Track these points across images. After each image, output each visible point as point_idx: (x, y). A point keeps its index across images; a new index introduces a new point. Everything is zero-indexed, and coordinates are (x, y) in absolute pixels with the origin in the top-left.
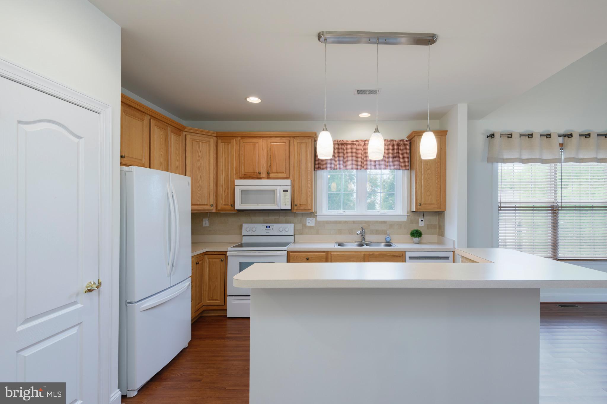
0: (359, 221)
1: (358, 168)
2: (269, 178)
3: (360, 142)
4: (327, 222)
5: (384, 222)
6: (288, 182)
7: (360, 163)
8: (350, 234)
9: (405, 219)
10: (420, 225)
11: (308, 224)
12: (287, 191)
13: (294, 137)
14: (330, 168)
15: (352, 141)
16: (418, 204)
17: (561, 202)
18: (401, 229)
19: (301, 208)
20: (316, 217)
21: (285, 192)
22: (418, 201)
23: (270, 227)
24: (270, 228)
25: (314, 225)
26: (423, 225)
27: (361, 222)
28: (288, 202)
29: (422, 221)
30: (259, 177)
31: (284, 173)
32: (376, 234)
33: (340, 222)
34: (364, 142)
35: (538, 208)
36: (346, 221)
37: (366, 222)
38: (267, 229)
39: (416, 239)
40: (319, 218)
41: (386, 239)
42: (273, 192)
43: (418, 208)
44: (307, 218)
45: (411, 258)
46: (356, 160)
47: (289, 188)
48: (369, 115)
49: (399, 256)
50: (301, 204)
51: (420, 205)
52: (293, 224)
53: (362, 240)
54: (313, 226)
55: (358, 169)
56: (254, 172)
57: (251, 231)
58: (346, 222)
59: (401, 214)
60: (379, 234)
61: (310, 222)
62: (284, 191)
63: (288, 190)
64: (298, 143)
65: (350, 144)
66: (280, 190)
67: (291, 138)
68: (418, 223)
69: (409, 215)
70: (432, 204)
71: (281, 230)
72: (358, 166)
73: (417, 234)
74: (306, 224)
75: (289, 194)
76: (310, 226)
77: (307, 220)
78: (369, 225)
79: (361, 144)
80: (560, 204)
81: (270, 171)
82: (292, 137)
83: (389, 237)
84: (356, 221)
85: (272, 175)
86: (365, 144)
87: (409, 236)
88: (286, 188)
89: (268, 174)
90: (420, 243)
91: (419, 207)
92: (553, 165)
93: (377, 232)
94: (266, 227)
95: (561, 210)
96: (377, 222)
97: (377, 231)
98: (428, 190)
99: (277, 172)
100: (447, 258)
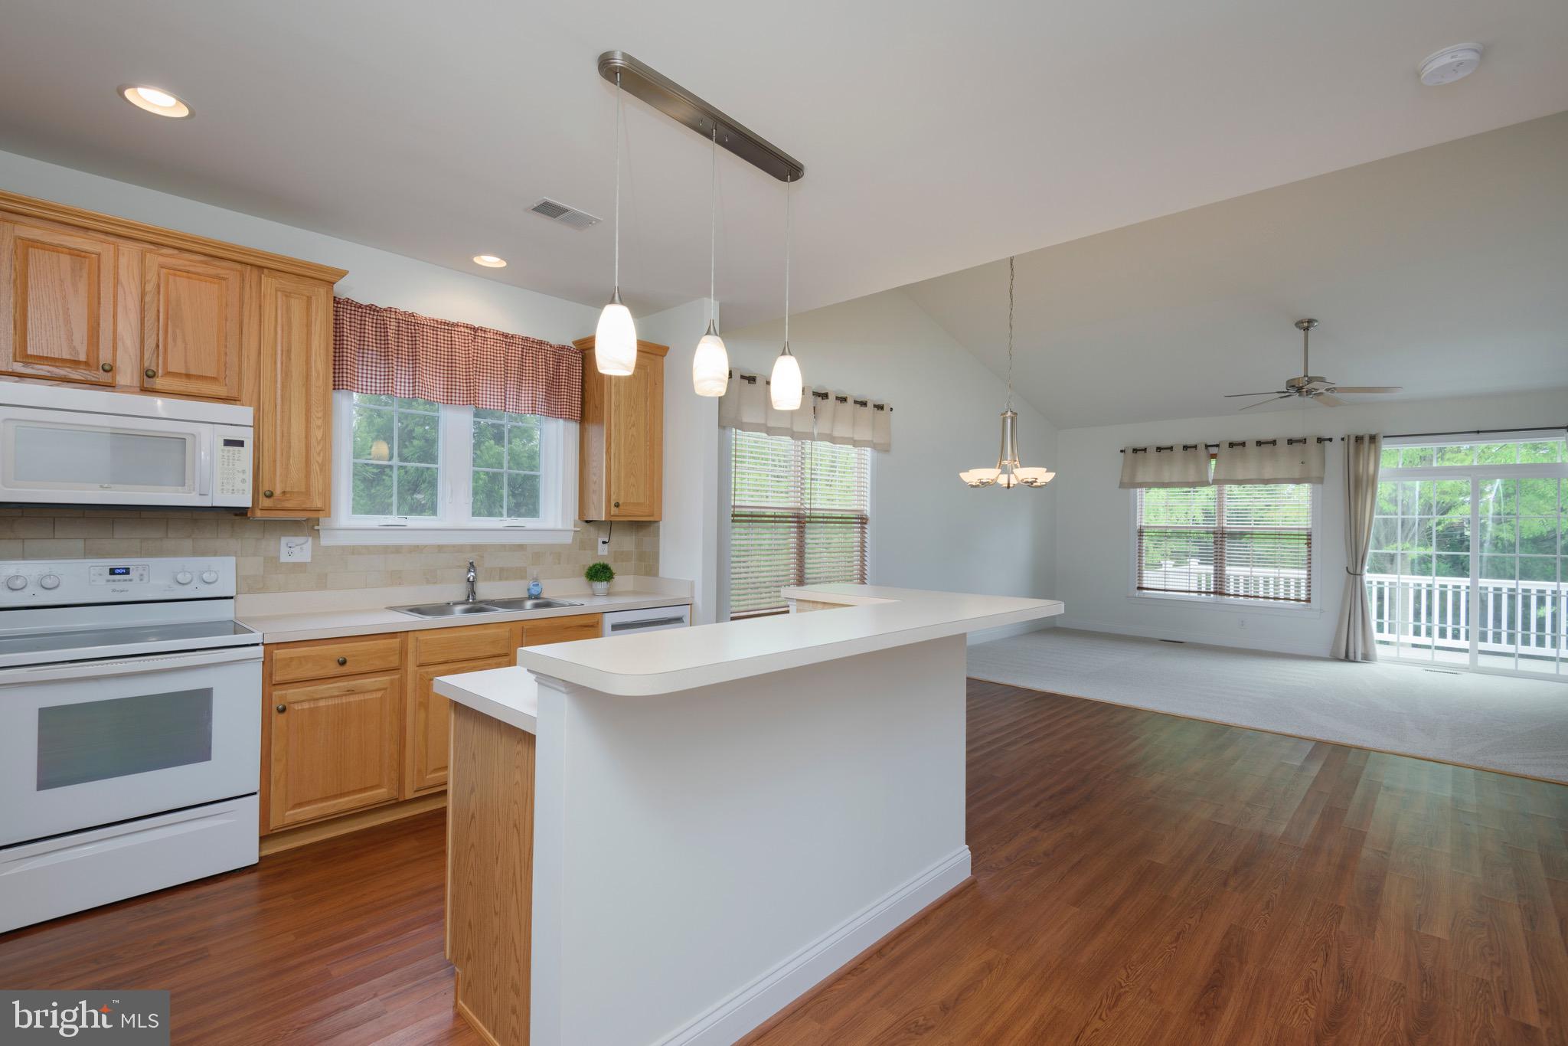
0: (454, 546)
1: (457, 399)
3: (462, 329)
4: (355, 550)
5: (521, 547)
6: (244, 414)
7: (462, 388)
8: (428, 582)
9: (568, 539)
10: (600, 553)
11: (284, 558)
12: (241, 444)
13: (260, 268)
14: (369, 388)
16: (613, 503)
17: (811, 509)
18: (559, 563)
19: (288, 505)
21: (231, 448)
22: (613, 496)
23: (127, 569)
24: (127, 573)
25: (309, 560)
26: (606, 553)
27: (459, 549)
28: (243, 481)
29: (604, 542)
30: (102, 382)
31: (217, 382)
32: (502, 579)
33: (397, 549)
34: (473, 333)
37: (474, 548)
39: (601, 586)
40: (330, 539)
41: (529, 590)
42: (181, 442)
43: (612, 513)
44: (284, 539)
45: (616, 627)
46: (451, 378)
47: (247, 435)
48: (504, 264)
49: (592, 626)
50: (288, 489)
51: (617, 505)
52: (234, 558)
53: (469, 596)
54: (305, 564)
55: (457, 402)
56: (77, 362)
57: (32, 590)
58: (416, 549)
59: (560, 527)
60: (507, 579)
61: (296, 550)
62: (228, 443)
63: (243, 442)
64: (277, 290)
65: (433, 328)
66: (213, 437)
67: (249, 268)
68: (595, 548)
69: (578, 529)
70: (638, 504)
71: (188, 581)
72: (457, 395)
73: (600, 573)
74: (278, 558)
75: (247, 452)
76: (295, 564)
77: (285, 544)
79: (466, 334)
80: (809, 511)
81: (154, 369)
82: (254, 266)
83: (537, 585)
84: (447, 546)
85: (165, 382)
86: (475, 338)
87: (584, 579)
88: (234, 434)
89: (146, 374)
90: (608, 594)
91: (614, 510)
92: (800, 443)
93: (503, 574)
94: (112, 572)
95: (810, 522)
96: (503, 547)
97: (502, 570)
98: (632, 473)
99: (188, 376)
100: (680, 620)
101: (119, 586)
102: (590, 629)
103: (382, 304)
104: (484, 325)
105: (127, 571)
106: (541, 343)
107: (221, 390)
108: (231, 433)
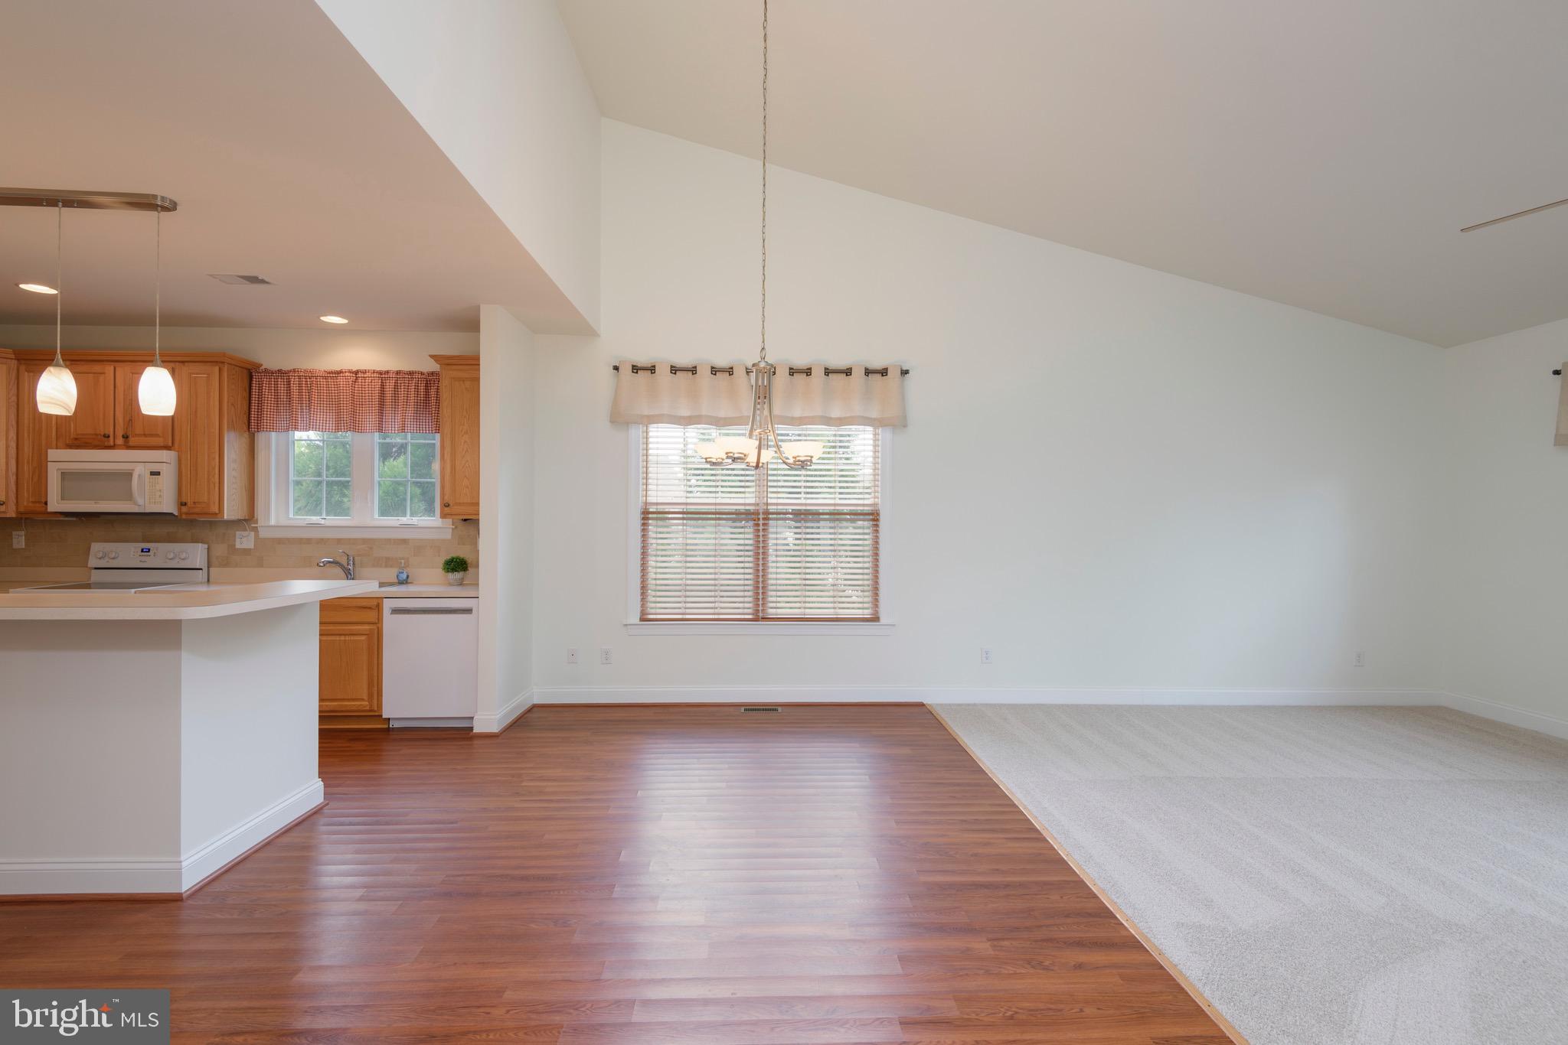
0: (349, 539)
1: (343, 428)
2: (129, 447)
3: (347, 374)
4: (280, 541)
5: (404, 541)
6: (170, 455)
7: (345, 419)
11: (238, 546)
12: (158, 474)
13: (183, 362)
15: (329, 373)
16: (444, 503)
17: (777, 504)
18: (430, 555)
19: (196, 510)
20: (255, 529)
21: (154, 476)
22: (445, 498)
23: (149, 549)
24: (149, 551)
25: (253, 547)
28: (168, 496)
30: (106, 444)
31: (160, 437)
32: (386, 566)
33: (309, 541)
35: (704, 516)
36: (322, 539)
37: (365, 541)
38: (143, 553)
39: (458, 575)
40: (263, 534)
41: (397, 576)
42: (129, 475)
43: (444, 512)
44: (237, 533)
46: (338, 413)
47: (165, 468)
49: (370, 608)
50: (196, 501)
51: (448, 506)
52: (205, 545)
54: (250, 550)
56: (96, 435)
57: (107, 559)
61: (244, 540)
62: (152, 474)
63: (163, 472)
64: (190, 374)
65: (326, 378)
66: (139, 471)
67: (177, 363)
69: (454, 526)
70: (472, 504)
71: (170, 557)
72: (343, 425)
74: (235, 545)
75: (167, 480)
76: (245, 549)
77: (237, 536)
78: (371, 548)
80: (773, 507)
81: (129, 433)
82: (179, 362)
83: (402, 572)
85: (132, 441)
86: (356, 379)
89: (126, 437)
90: (461, 583)
91: (445, 509)
94: (142, 550)
95: (775, 519)
96: (388, 541)
97: (387, 559)
98: (466, 476)
99: (145, 435)
100: (469, 611)
101: (143, 559)
102: (368, 610)
103: (286, 367)
104: (363, 368)
105: (149, 550)
106: (411, 373)
107: (160, 441)
108: (155, 468)
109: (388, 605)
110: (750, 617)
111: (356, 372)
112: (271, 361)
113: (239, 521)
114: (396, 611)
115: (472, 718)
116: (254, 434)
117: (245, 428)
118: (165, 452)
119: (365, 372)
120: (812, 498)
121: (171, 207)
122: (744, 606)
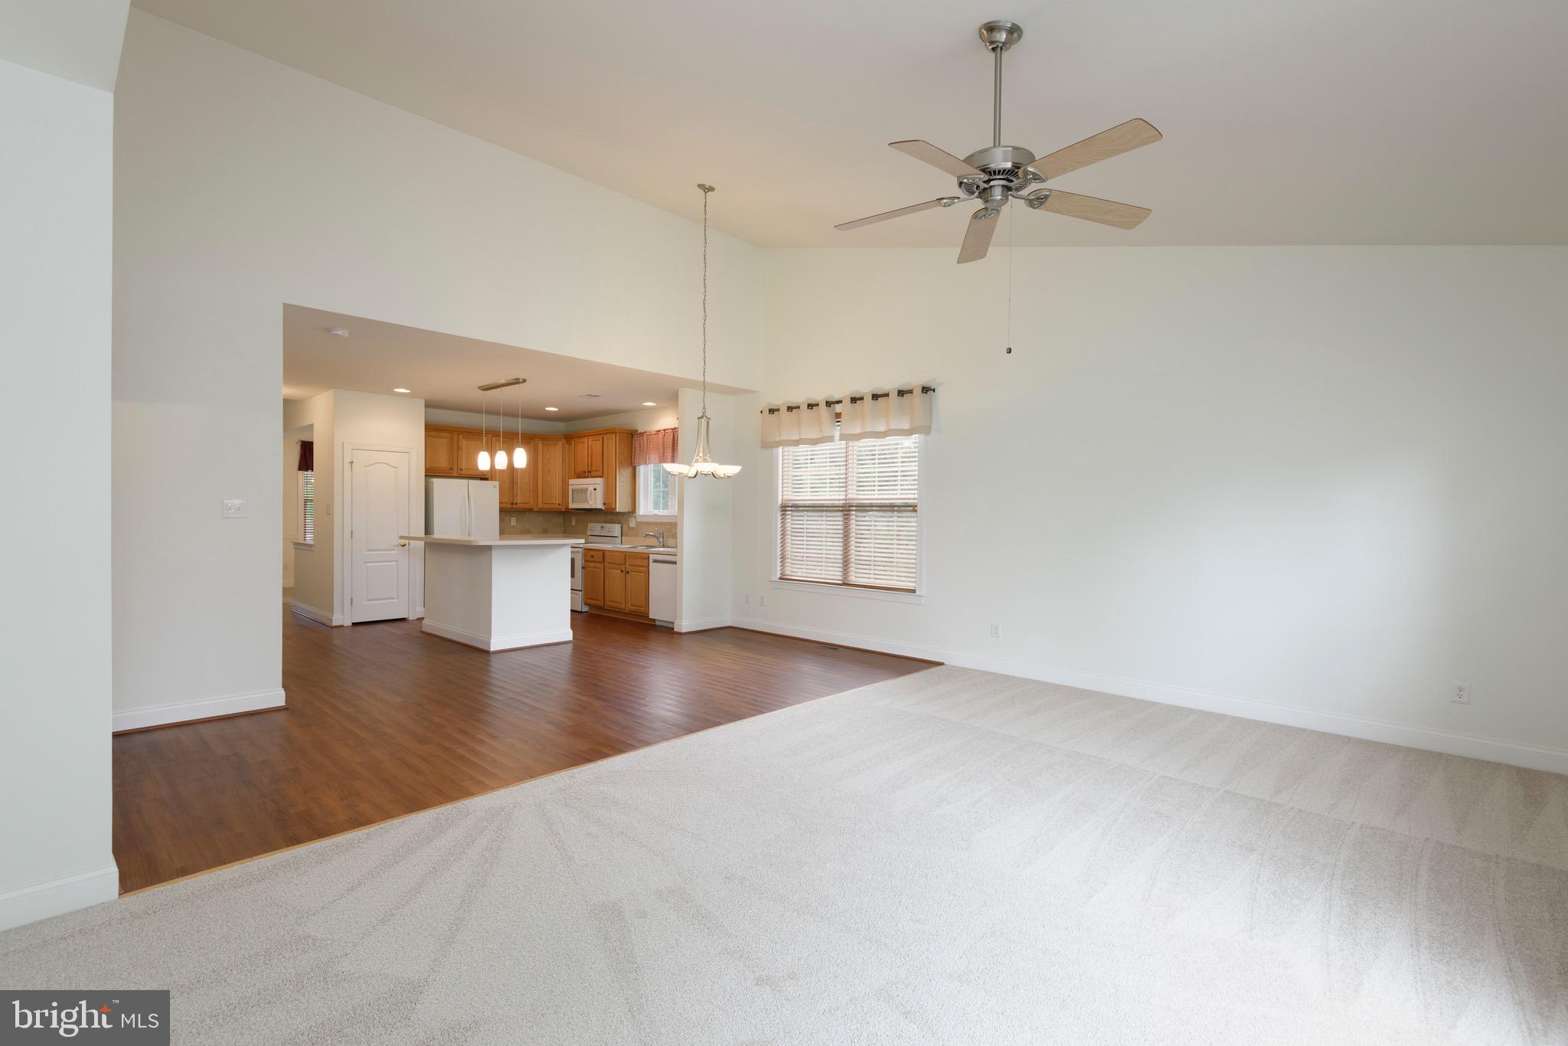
2: (590, 477)
3: (660, 431)
11: (630, 525)
13: (605, 434)
15: (655, 432)
20: (636, 517)
21: (595, 491)
25: (635, 526)
31: (600, 471)
38: (602, 529)
40: (640, 519)
42: (587, 490)
44: (627, 519)
52: (620, 525)
57: (592, 531)
61: (630, 522)
62: (594, 489)
63: (597, 488)
64: (607, 439)
65: (655, 435)
66: (591, 488)
71: (609, 531)
74: (627, 524)
75: (599, 492)
85: (592, 474)
89: (590, 472)
99: (595, 471)
100: (675, 563)
101: (602, 531)
102: (646, 559)
105: (603, 527)
107: (598, 474)
108: (595, 486)
109: (652, 557)
110: (841, 582)
111: (664, 430)
112: (641, 430)
113: (629, 512)
114: (655, 561)
115: (673, 623)
116: (635, 467)
117: (629, 464)
118: (598, 479)
119: (668, 430)
120: (885, 494)
121: (524, 381)
122: (836, 575)
